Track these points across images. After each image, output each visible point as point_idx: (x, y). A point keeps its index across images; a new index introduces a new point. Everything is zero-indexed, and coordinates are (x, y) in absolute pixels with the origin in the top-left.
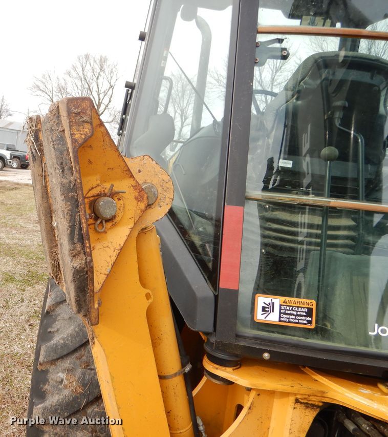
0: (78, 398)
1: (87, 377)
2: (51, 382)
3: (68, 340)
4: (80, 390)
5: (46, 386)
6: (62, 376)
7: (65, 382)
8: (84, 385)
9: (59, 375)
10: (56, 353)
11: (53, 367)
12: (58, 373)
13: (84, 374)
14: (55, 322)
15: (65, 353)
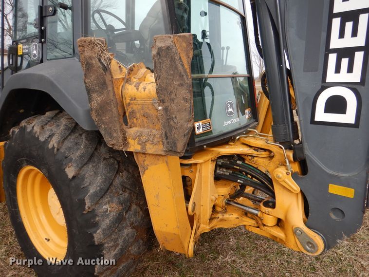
0: (120, 213)
1: (122, 199)
2: (100, 215)
3: (101, 185)
4: (121, 208)
5: (97, 218)
6: (106, 207)
7: (109, 209)
8: (122, 204)
9: (103, 207)
10: (98, 196)
11: (98, 205)
12: (102, 207)
13: (119, 199)
14: (84, 180)
15: (103, 194)
